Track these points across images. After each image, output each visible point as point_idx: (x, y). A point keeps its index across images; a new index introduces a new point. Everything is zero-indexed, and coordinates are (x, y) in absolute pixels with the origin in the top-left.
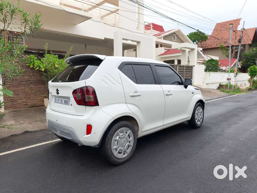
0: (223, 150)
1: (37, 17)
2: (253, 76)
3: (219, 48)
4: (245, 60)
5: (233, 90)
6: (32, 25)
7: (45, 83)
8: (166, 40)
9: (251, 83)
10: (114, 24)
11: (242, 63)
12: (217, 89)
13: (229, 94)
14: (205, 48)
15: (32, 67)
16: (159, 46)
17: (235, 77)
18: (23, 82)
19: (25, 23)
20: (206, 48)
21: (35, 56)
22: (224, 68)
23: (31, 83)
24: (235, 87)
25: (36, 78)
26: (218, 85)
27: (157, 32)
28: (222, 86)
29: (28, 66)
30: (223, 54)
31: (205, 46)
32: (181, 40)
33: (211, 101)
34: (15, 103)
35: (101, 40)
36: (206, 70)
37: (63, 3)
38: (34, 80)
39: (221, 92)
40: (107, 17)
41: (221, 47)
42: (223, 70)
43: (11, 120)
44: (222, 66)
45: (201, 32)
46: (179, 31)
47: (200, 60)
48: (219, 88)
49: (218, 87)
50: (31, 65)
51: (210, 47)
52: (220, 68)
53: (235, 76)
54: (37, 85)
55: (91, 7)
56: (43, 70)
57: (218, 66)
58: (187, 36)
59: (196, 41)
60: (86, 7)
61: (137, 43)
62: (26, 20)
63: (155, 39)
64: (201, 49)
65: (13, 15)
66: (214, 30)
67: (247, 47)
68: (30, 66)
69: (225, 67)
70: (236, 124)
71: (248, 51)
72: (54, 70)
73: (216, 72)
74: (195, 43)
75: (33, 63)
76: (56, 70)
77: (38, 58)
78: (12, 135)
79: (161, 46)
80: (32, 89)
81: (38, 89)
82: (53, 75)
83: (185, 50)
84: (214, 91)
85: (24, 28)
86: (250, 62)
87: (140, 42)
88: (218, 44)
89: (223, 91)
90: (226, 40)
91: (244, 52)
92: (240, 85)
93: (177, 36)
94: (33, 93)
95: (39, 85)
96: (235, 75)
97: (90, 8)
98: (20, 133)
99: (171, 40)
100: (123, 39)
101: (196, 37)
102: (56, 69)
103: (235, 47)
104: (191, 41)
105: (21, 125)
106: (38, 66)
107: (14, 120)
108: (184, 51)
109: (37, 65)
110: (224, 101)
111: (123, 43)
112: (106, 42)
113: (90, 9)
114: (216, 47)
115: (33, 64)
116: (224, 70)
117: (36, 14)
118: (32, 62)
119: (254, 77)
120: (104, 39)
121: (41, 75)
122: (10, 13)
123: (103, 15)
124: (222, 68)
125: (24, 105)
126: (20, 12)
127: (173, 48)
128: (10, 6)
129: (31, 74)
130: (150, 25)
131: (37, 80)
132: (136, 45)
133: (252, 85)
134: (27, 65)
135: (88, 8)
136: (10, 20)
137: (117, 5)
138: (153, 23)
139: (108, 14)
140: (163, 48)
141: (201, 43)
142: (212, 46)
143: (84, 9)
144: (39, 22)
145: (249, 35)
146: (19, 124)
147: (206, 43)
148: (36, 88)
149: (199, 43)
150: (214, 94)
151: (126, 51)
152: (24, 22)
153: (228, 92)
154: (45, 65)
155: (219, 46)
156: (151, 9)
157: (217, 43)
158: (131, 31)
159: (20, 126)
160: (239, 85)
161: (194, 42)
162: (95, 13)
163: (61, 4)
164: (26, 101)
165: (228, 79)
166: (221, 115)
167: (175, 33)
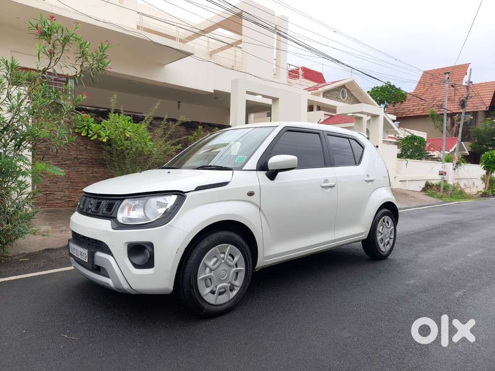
0: (412, 282)
1: (102, 49)
2: (489, 170)
3: (426, 116)
4: (476, 141)
5: (451, 194)
6: (93, 62)
7: (105, 165)
8: (328, 98)
9: (486, 184)
10: (233, 66)
11: (471, 147)
12: (421, 191)
13: (442, 201)
14: (401, 116)
15: (85, 135)
16: (315, 108)
17: (455, 169)
18: (67, 160)
19: (82, 58)
20: (404, 116)
21: (92, 117)
22: (436, 154)
23: (81, 163)
24: (454, 188)
25: (91, 155)
26: (423, 185)
27: (312, 84)
28: (430, 185)
29: (78, 133)
30: (436, 129)
31: (402, 111)
32: (356, 99)
33: (406, 210)
34: (50, 197)
35: (208, 94)
36: (399, 156)
37: (142, 27)
38: (87, 158)
39: (426, 196)
40: (220, 54)
41: (432, 115)
42: (434, 157)
43: (45, 224)
44: (432, 149)
45: (394, 86)
46: (352, 83)
47: (389, 137)
48: (424, 190)
49: (423, 188)
50: (84, 132)
51: (411, 115)
52: (428, 153)
53: (454, 167)
54: (92, 167)
55: (191, 34)
56: (105, 140)
57: (426, 149)
58: (368, 92)
59: (384, 103)
60: (183, 34)
61: (272, 101)
62: (83, 55)
63: (307, 96)
64: (394, 118)
65: (65, 45)
66: (420, 82)
67: (481, 117)
68: (81, 133)
69: (438, 152)
70: (443, 245)
71: (482, 125)
72: (123, 141)
73: (420, 159)
74: (383, 106)
75: (86, 128)
76: (127, 142)
77: (95, 120)
78: (46, 249)
79: (319, 109)
80: (82, 174)
81: (92, 175)
82: (122, 149)
83: (362, 118)
84: (416, 195)
85: (79, 66)
86: (487, 145)
87: (278, 99)
88: (426, 109)
89: (431, 196)
90: (441, 103)
91: (475, 125)
92: (465, 185)
93: (349, 91)
94: (83, 182)
95: (94, 167)
96: (455, 165)
97: (190, 36)
98: (59, 246)
99: (337, 99)
100: (248, 93)
101: (384, 96)
102: (126, 140)
103: (457, 115)
104: (375, 103)
105: (63, 232)
106: (96, 133)
107: (49, 224)
108: (360, 119)
109: (93, 132)
110: (429, 211)
111: (247, 101)
112: (216, 98)
113: (190, 38)
114: (423, 114)
115: (87, 130)
116: (436, 157)
117: (102, 44)
118: (85, 126)
119: (492, 172)
120: (213, 92)
121: (100, 150)
122: (61, 41)
123: (212, 50)
124: (432, 154)
125: (66, 201)
126: (76, 41)
127: (339, 112)
128: (62, 30)
129: (81, 148)
130: (298, 69)
131: (92, 159)
132: (271, 105)
133: (488, 187)
134: (76, 131)
135: (186, 36)
136: (60, 53)
137: (240, 33)
138: (305, 67)
139: (222, 49)
140: (322, 113)
141: (394, 106)
142: (416, 112)
143: (179, 37)
144: (105, 57)
145: (480, 94)
146: (59, 230)
147: (404, 107)
148: (89, 172)
149: (390, 107)
150: (414, 199)
151: (252, 116)
152: (80, 58)
153: (441, 198)
154: (108, 132)
155: (428, 114)
156: (298, 42)
157: (423, 107)
158: (262, 79)
159: (60, 235)
160: (462, 185)
161: (380, 105)
162: (199, 46)
163: (138, 27)
164: (69, 195)
165: (441, 174)
166: (418, 233)
167: (346, 85)
